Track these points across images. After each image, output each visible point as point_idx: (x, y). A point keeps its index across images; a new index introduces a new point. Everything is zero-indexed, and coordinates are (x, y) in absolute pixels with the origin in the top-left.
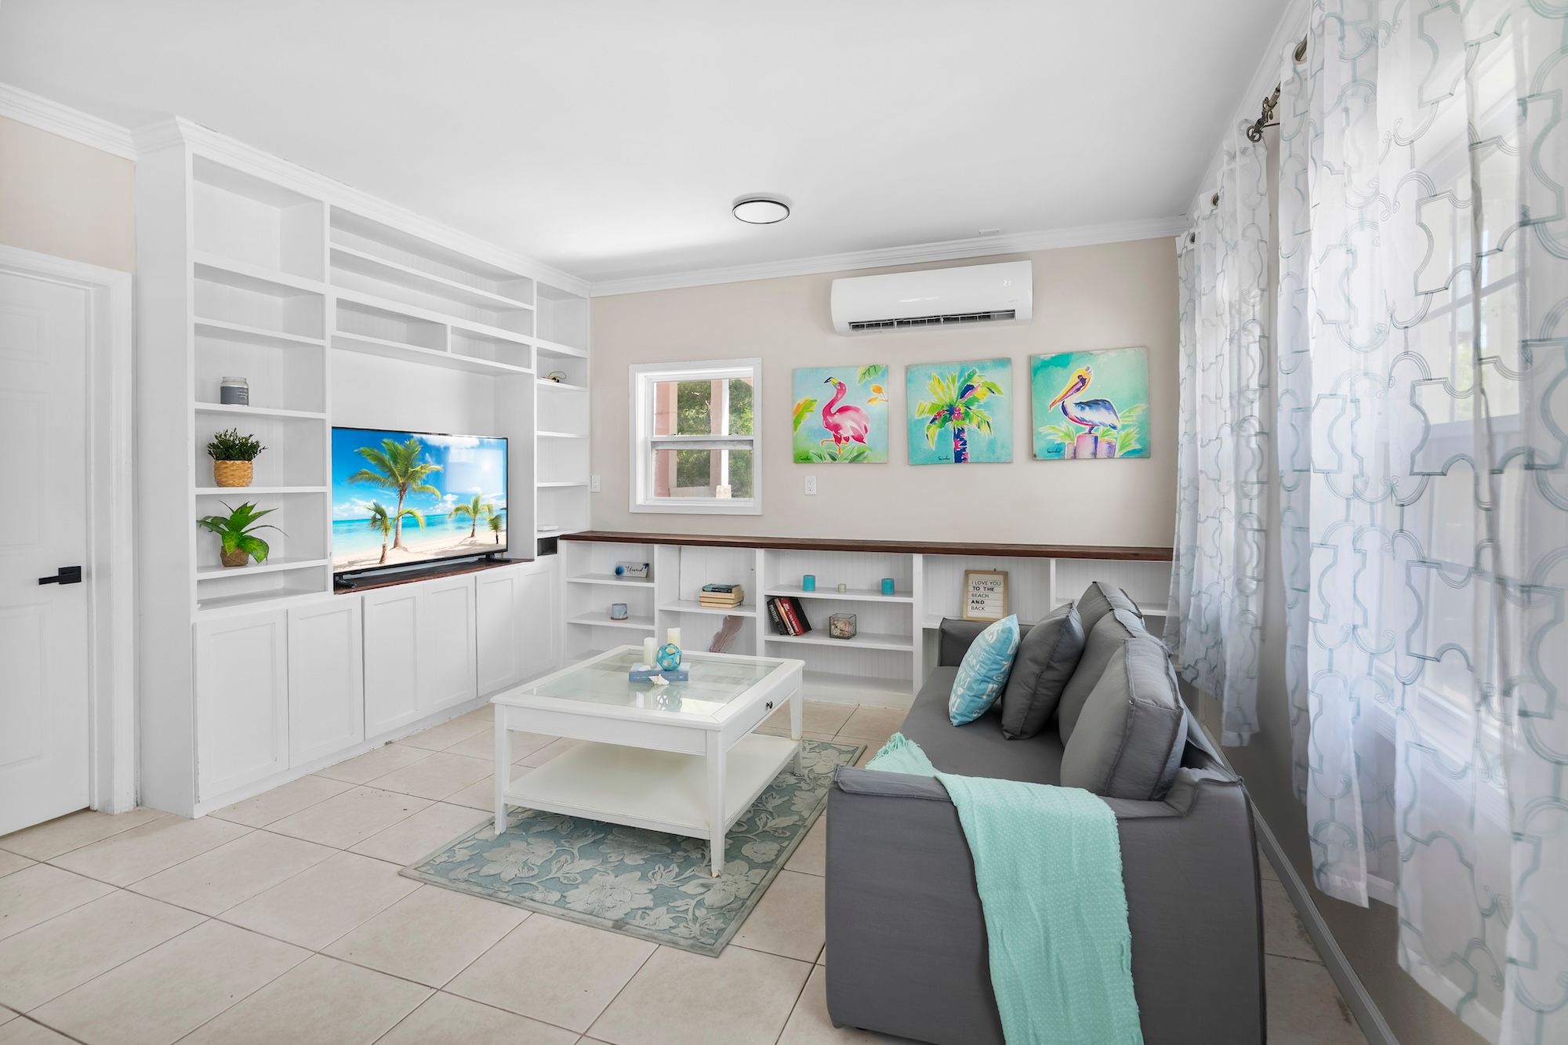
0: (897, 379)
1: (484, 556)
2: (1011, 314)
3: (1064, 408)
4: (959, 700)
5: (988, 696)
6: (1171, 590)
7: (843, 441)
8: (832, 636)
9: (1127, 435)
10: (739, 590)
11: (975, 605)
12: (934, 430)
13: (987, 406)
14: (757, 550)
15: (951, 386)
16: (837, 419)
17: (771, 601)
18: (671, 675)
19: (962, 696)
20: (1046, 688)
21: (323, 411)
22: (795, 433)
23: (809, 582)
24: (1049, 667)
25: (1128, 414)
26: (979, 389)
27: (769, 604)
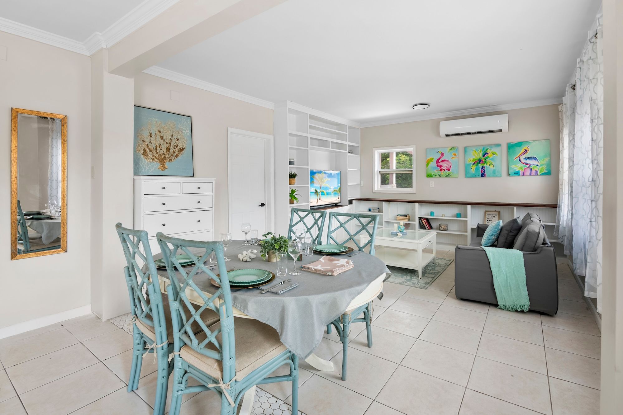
0: (461, 151)
1: (335, 204)
2: (501, 131)
3: (519, 160)
4: (484, 241)
5: (493, 240)
6: (557, 217)
7: (443, 170)
8: (440, 230)
9: (542, 168)
10: (409, 216)
11: (488, 222)
12: (474, 167)
13: (492, 159)
14: (416, 203)
15: (480, 153)
16: (441, 164)
17: (420, 219)
18: (402, 233)
19: (485, 240)
20: (510, 237)
21: (308, 166)
22: (427, 168)
23: (432, 213)
24: (511, 232)
25: (542, 161)
26: (490, 154)
27: (419, 220)
